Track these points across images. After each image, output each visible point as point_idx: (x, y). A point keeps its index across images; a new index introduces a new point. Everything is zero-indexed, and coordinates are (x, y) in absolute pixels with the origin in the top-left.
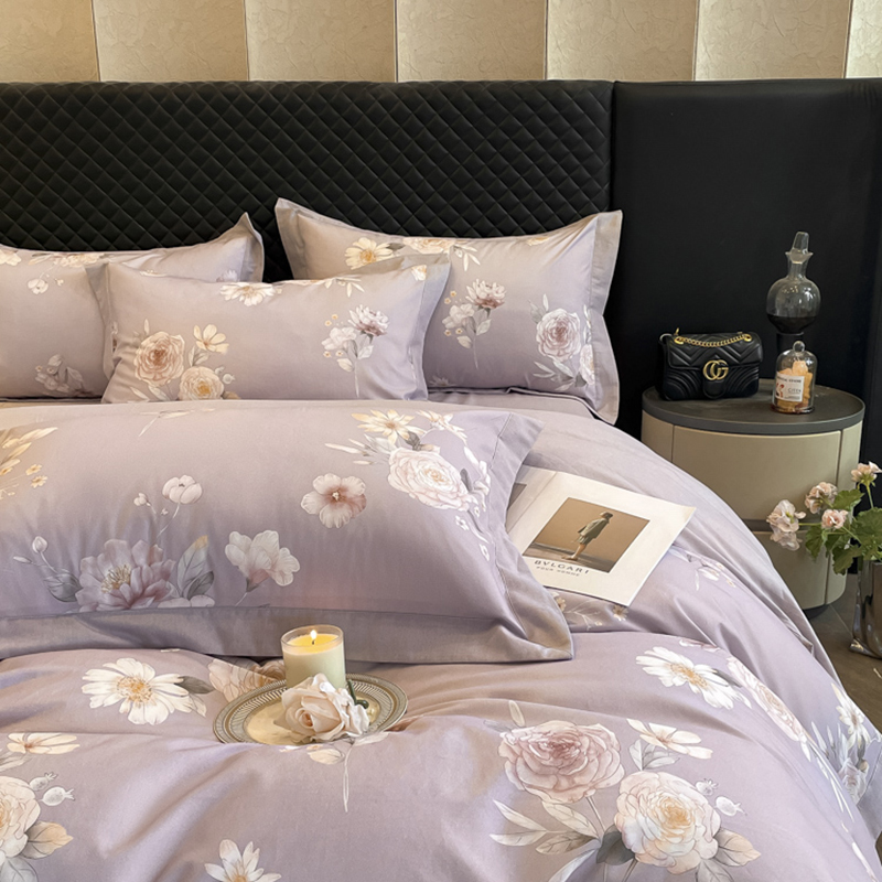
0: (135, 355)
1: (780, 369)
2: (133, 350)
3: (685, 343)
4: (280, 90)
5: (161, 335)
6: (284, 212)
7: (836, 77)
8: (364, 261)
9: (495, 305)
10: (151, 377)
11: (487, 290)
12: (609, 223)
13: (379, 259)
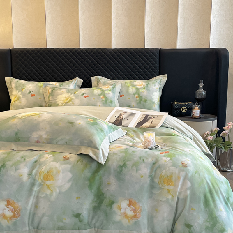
3: (177, 104)
4: (87, 50)
7: (208, 48)
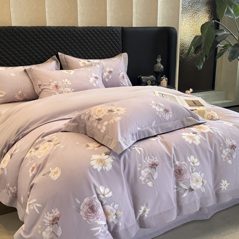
0: (50, 87)
1: (161, 81)
2: (49, 86)
3: (144, 78)
4: (57, 28)
5: (55, 82)
6: (61, 55)
7: (156, 26)
8: (84, 64)
9: (112, 72)
10: (56, 91)
11: (110, 69)
12: (125, 55)
13: (87, 64)
